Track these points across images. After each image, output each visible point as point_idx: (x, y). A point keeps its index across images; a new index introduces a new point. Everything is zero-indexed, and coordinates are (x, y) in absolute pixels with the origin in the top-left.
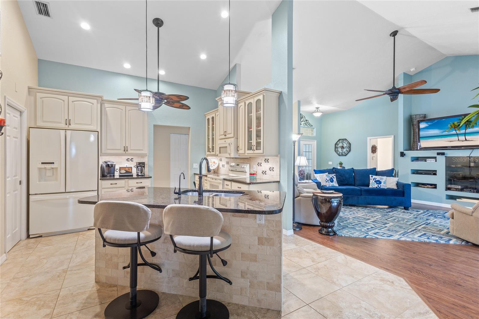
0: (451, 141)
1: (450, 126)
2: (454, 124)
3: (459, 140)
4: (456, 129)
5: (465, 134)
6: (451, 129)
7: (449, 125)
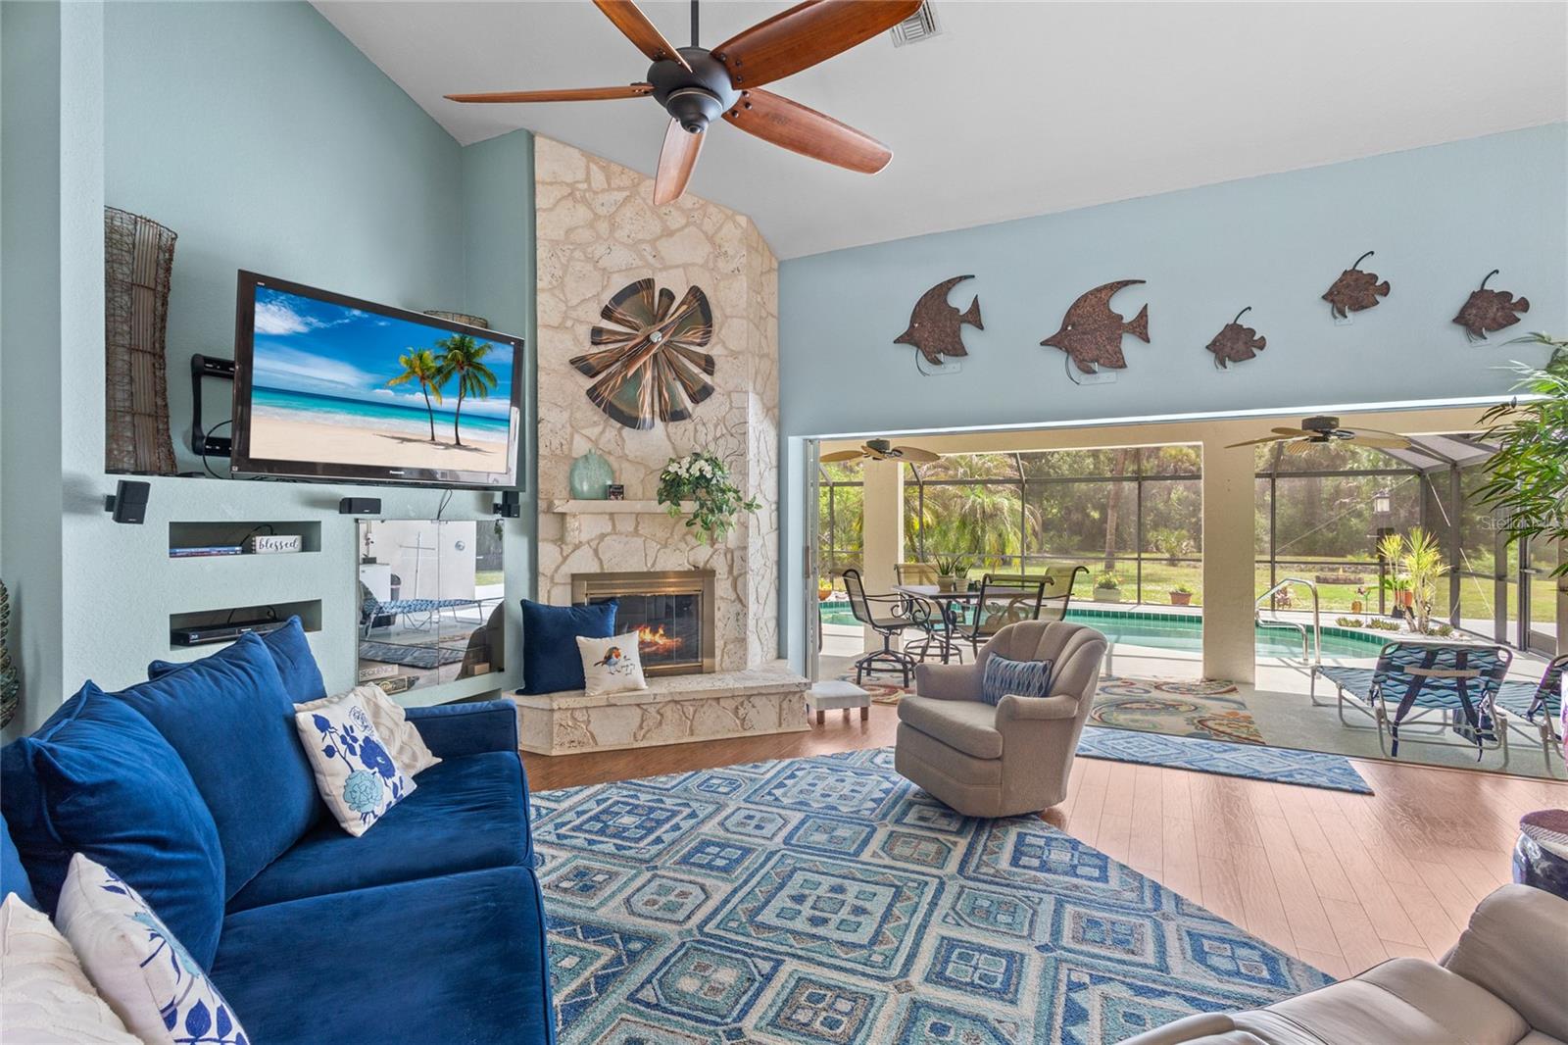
0: (404, 440)
1: (405, 366)
2: (421, 358)
3: (433, 439)
4: (429, 385)
5: (457, 417)
6: (406, 377)
7: (403, 359)
